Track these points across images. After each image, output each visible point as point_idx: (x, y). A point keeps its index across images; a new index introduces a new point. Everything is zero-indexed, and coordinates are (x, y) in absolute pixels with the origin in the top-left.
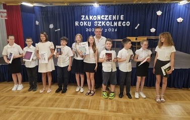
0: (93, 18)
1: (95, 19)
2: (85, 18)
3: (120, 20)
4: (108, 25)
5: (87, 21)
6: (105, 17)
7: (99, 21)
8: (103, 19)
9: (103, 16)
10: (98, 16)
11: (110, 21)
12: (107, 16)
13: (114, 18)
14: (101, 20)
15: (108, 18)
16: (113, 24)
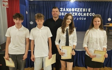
0: (68, 10)
1: (70, 11)
2: (63, 10)
3: (88, 12)
4: (79, 15)
5: (64, 12)
6: (77, 10)
7: (73, 12)
8: (76, 11)
9: (76, 9)
10: (72, 9)
11: (81, 12)
12: (79, 9)
13: (84, 10)
14: (75, 12)
15: (80, 10)
16: (83, 14)
